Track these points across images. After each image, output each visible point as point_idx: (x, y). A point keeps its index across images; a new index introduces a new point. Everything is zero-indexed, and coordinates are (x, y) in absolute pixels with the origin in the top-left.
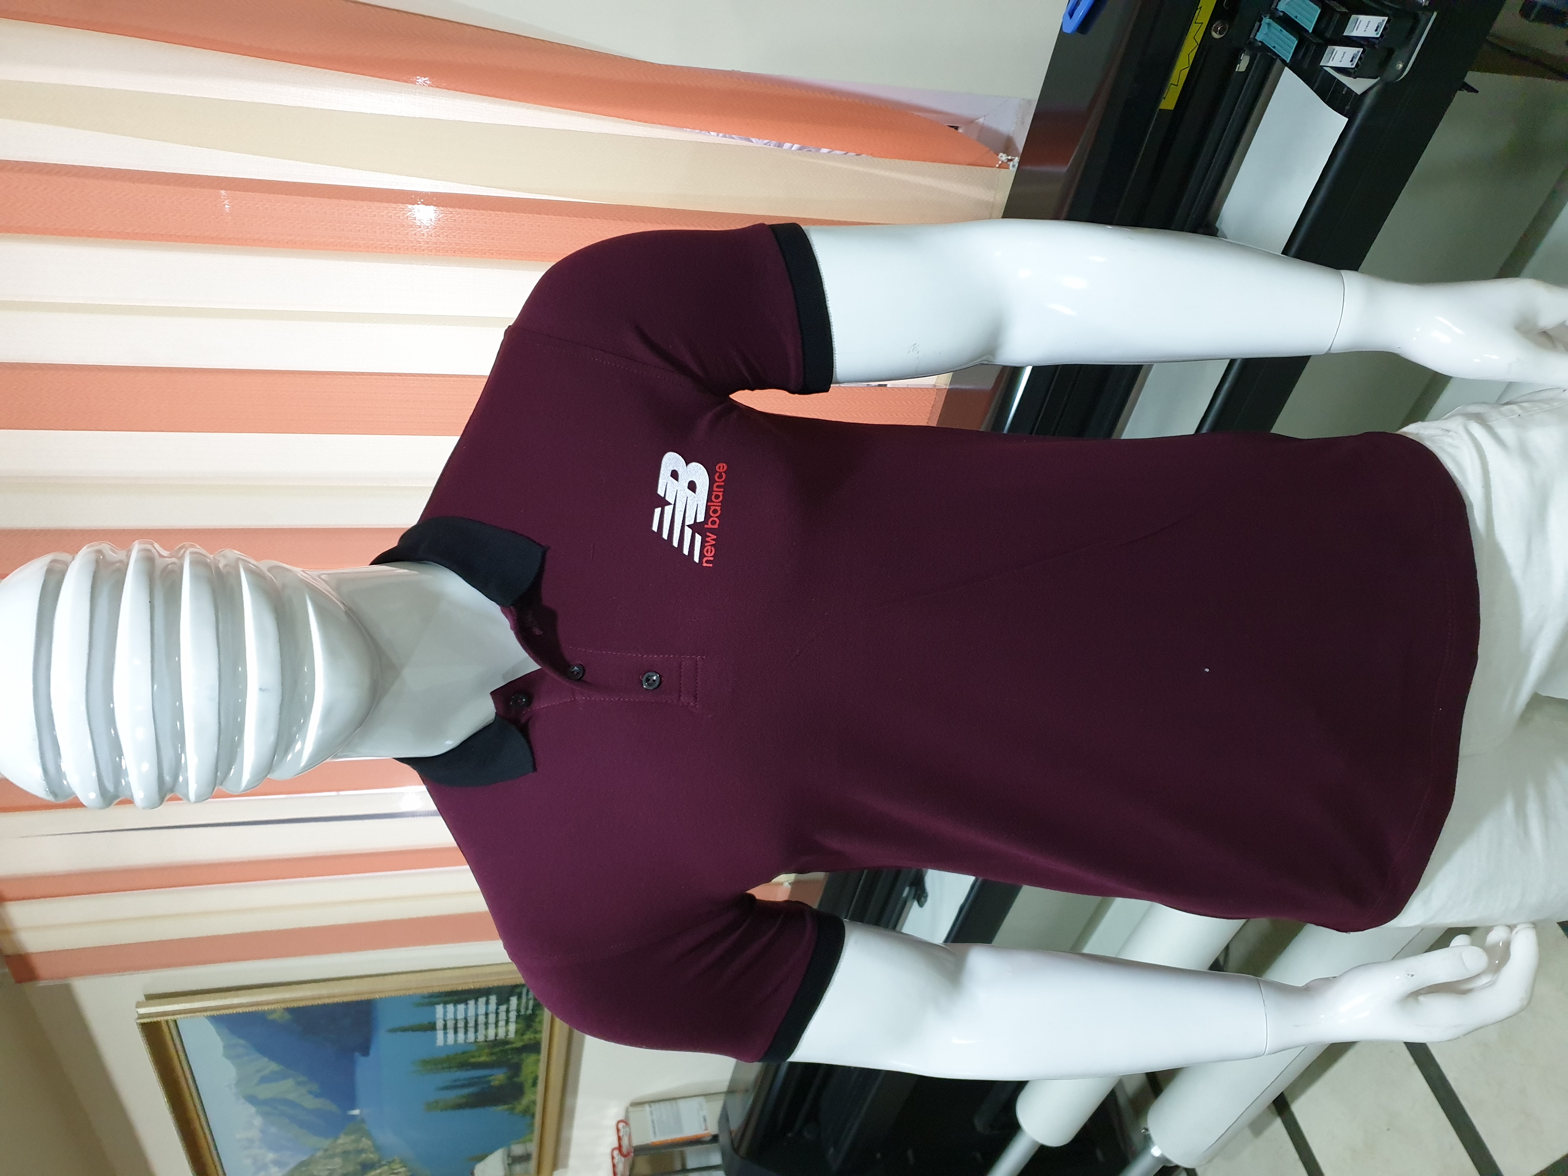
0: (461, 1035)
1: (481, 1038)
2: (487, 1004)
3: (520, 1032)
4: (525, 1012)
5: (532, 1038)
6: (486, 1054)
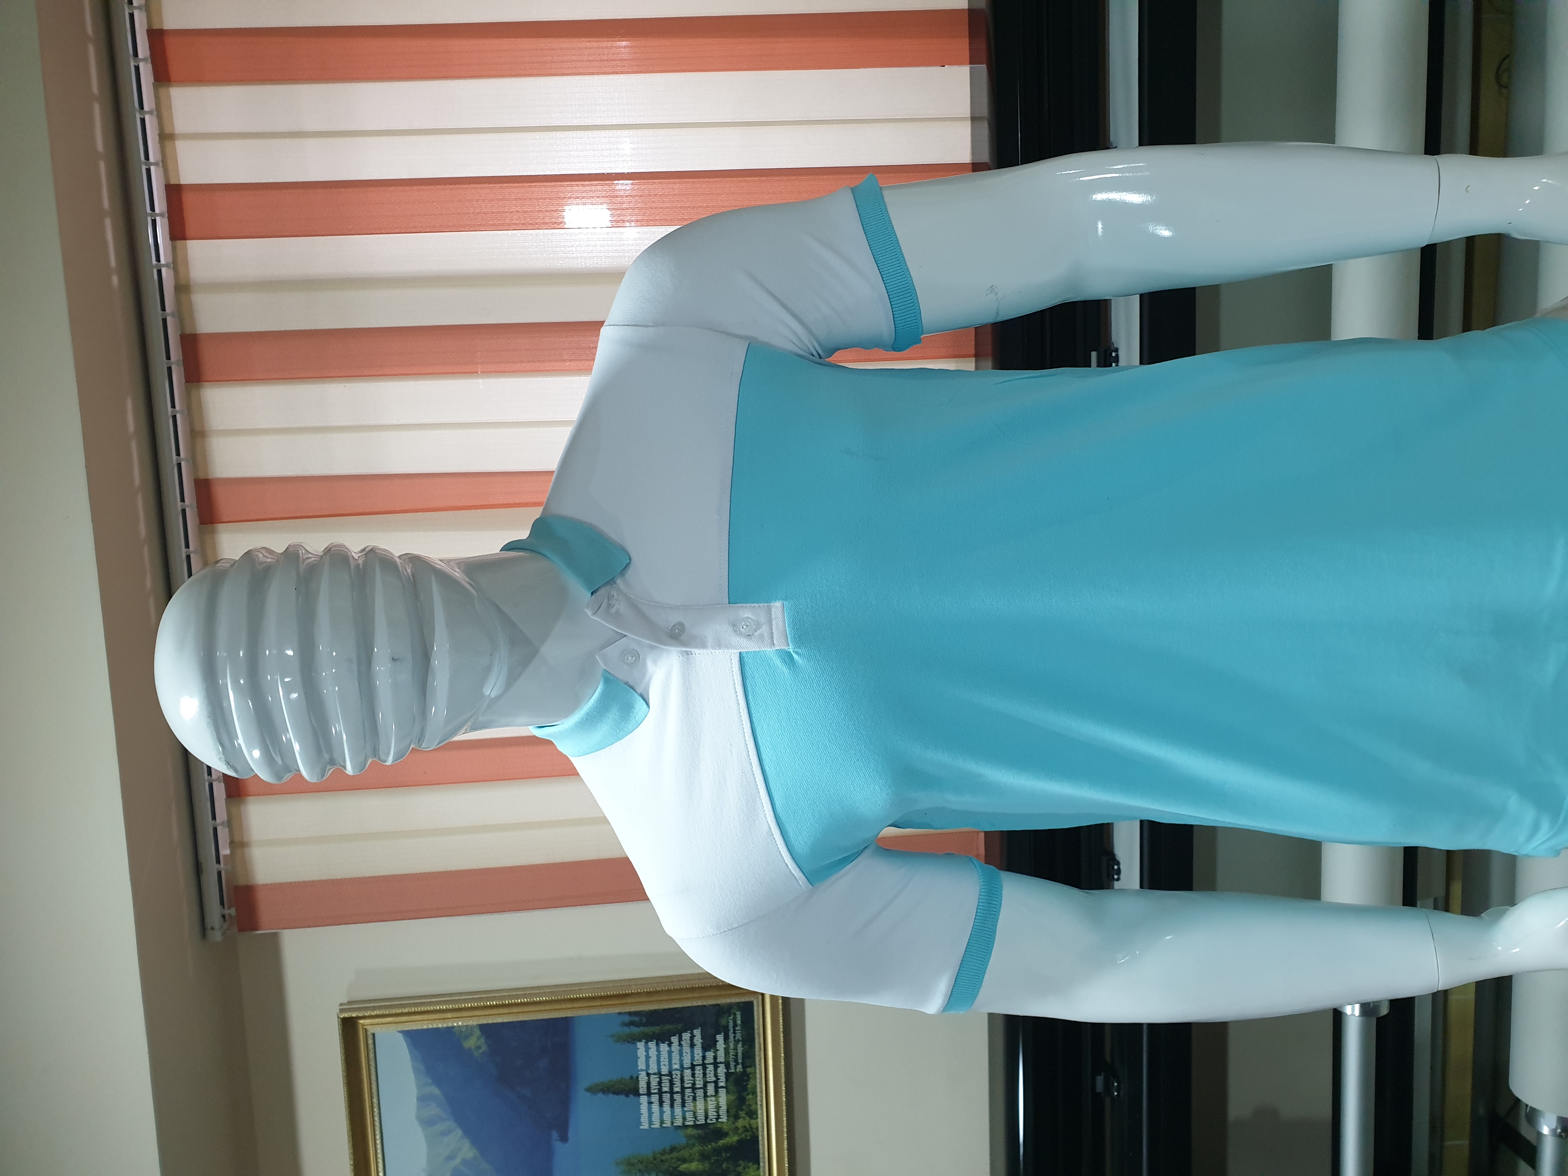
0: (667, 1109)
1: (689, 1118)
2: (692, 1045)
3: (733, 1112)
4: (736, 1068)
5: (747, 1126)
6: (697, 1155)
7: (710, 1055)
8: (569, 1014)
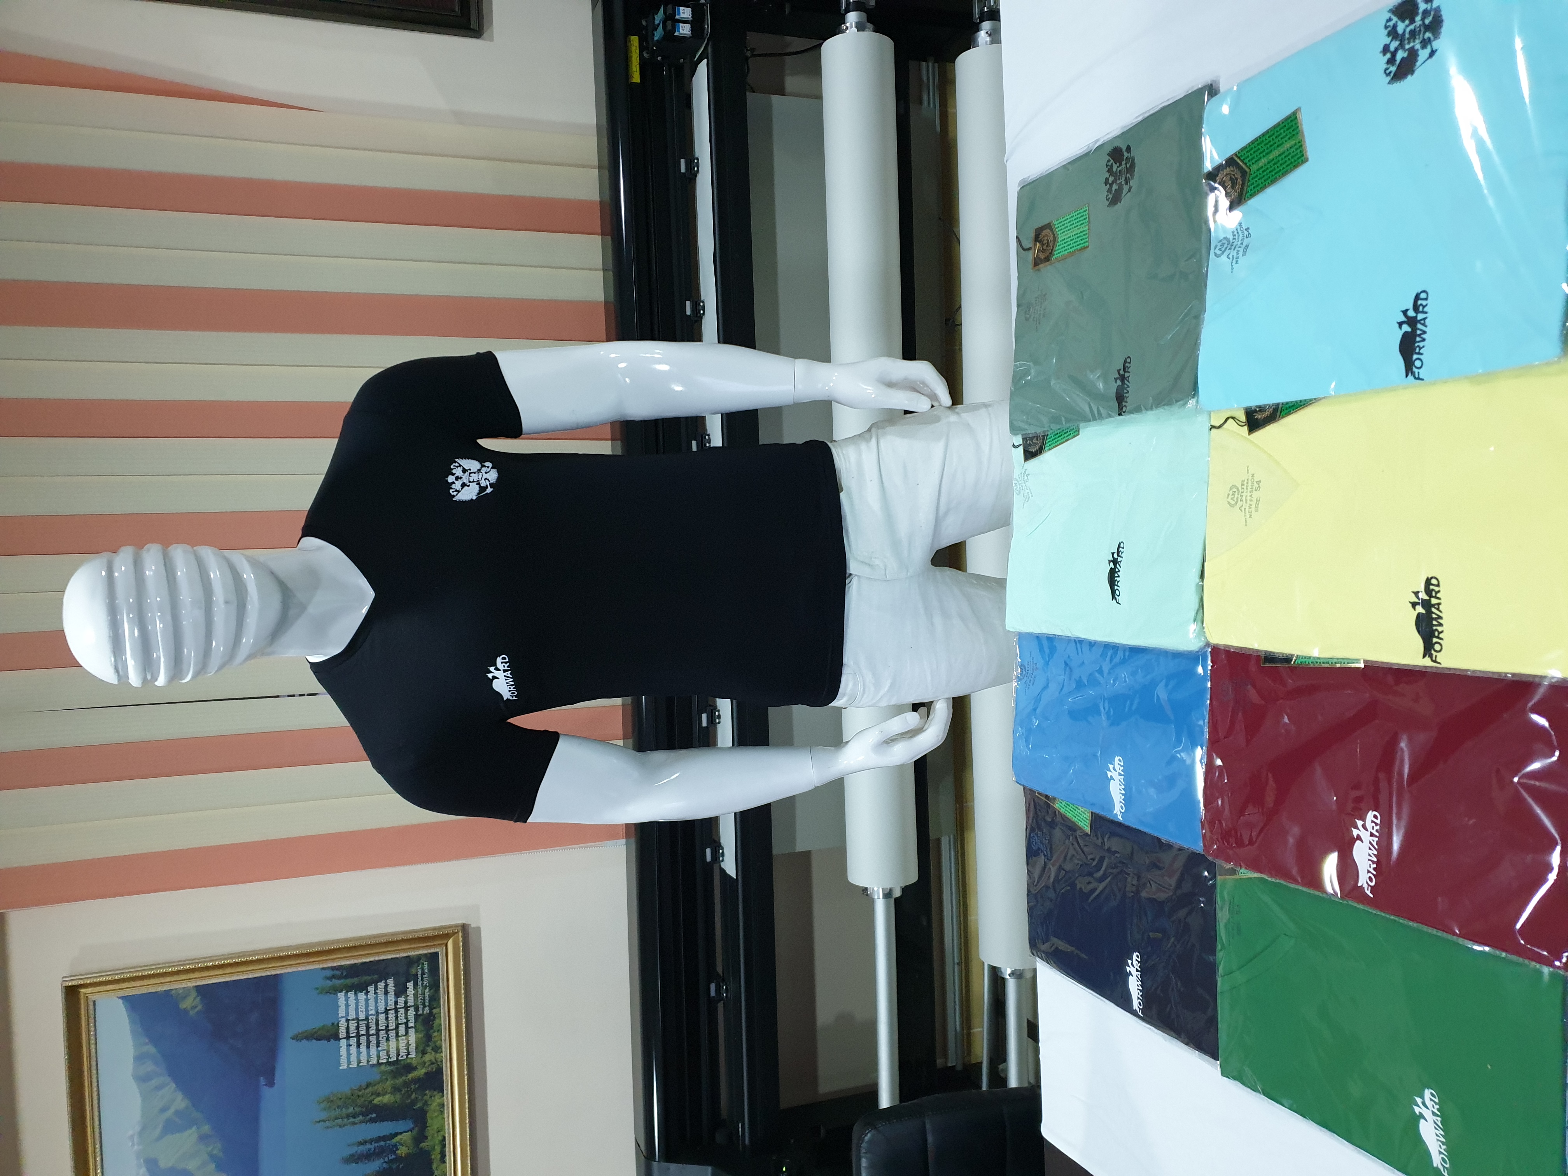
1: (383, 1058)
2: (386, 993)
3: (421, 1048)
4: (423, 1010)
5: (433, 1060)
6: (390, 1088)
7: (401, 1000)
8: (278, 972)
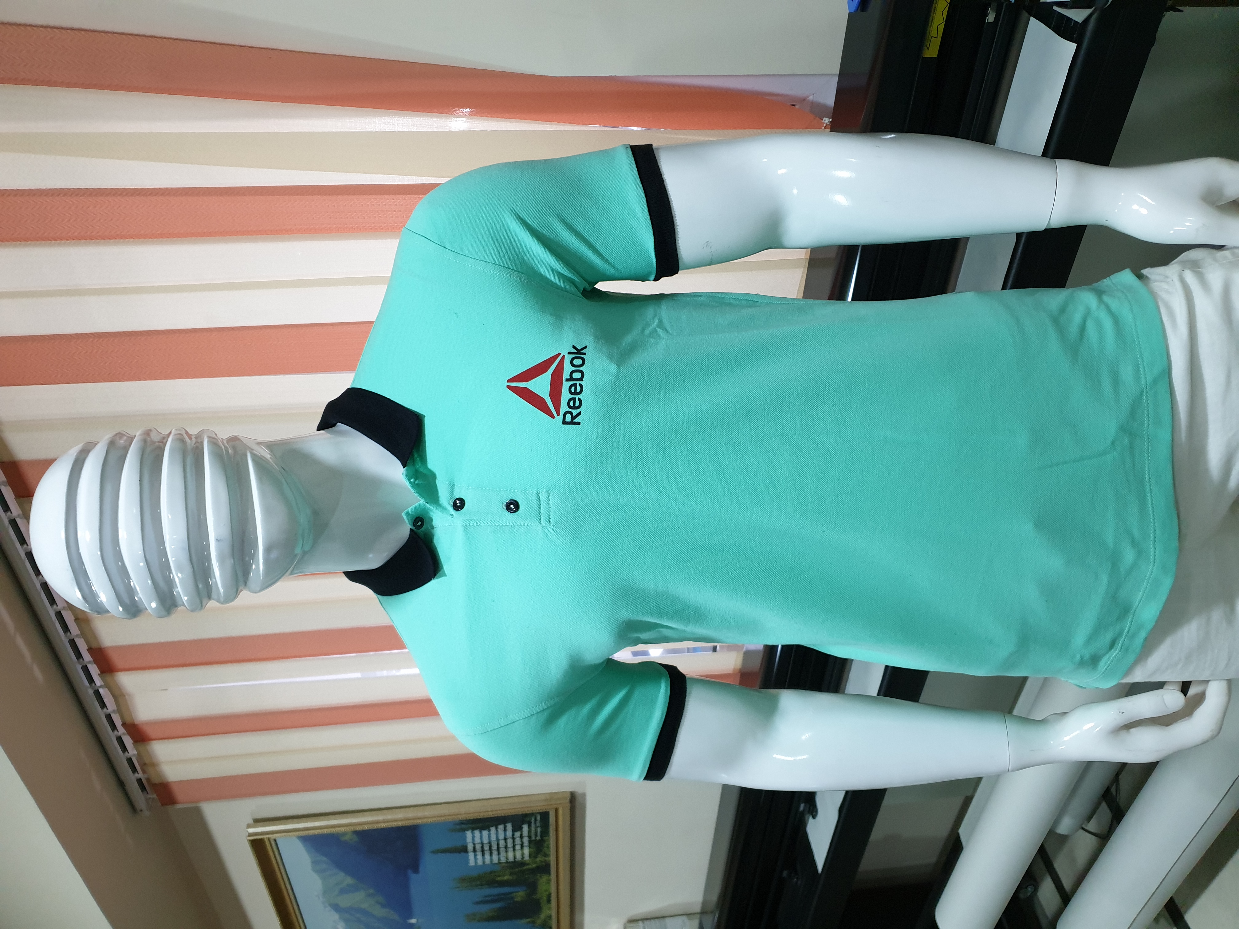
0: (487, 857)
1: (503, 860)
2: (505, 830)
3: (533, 855)
4: (536, 838)
5: (543, 860)
6: (508, 873)
7: (518, 834)
